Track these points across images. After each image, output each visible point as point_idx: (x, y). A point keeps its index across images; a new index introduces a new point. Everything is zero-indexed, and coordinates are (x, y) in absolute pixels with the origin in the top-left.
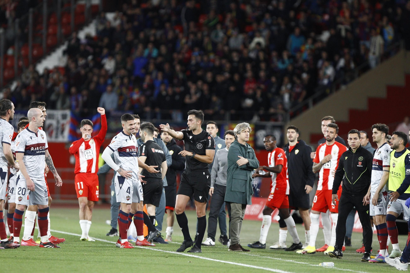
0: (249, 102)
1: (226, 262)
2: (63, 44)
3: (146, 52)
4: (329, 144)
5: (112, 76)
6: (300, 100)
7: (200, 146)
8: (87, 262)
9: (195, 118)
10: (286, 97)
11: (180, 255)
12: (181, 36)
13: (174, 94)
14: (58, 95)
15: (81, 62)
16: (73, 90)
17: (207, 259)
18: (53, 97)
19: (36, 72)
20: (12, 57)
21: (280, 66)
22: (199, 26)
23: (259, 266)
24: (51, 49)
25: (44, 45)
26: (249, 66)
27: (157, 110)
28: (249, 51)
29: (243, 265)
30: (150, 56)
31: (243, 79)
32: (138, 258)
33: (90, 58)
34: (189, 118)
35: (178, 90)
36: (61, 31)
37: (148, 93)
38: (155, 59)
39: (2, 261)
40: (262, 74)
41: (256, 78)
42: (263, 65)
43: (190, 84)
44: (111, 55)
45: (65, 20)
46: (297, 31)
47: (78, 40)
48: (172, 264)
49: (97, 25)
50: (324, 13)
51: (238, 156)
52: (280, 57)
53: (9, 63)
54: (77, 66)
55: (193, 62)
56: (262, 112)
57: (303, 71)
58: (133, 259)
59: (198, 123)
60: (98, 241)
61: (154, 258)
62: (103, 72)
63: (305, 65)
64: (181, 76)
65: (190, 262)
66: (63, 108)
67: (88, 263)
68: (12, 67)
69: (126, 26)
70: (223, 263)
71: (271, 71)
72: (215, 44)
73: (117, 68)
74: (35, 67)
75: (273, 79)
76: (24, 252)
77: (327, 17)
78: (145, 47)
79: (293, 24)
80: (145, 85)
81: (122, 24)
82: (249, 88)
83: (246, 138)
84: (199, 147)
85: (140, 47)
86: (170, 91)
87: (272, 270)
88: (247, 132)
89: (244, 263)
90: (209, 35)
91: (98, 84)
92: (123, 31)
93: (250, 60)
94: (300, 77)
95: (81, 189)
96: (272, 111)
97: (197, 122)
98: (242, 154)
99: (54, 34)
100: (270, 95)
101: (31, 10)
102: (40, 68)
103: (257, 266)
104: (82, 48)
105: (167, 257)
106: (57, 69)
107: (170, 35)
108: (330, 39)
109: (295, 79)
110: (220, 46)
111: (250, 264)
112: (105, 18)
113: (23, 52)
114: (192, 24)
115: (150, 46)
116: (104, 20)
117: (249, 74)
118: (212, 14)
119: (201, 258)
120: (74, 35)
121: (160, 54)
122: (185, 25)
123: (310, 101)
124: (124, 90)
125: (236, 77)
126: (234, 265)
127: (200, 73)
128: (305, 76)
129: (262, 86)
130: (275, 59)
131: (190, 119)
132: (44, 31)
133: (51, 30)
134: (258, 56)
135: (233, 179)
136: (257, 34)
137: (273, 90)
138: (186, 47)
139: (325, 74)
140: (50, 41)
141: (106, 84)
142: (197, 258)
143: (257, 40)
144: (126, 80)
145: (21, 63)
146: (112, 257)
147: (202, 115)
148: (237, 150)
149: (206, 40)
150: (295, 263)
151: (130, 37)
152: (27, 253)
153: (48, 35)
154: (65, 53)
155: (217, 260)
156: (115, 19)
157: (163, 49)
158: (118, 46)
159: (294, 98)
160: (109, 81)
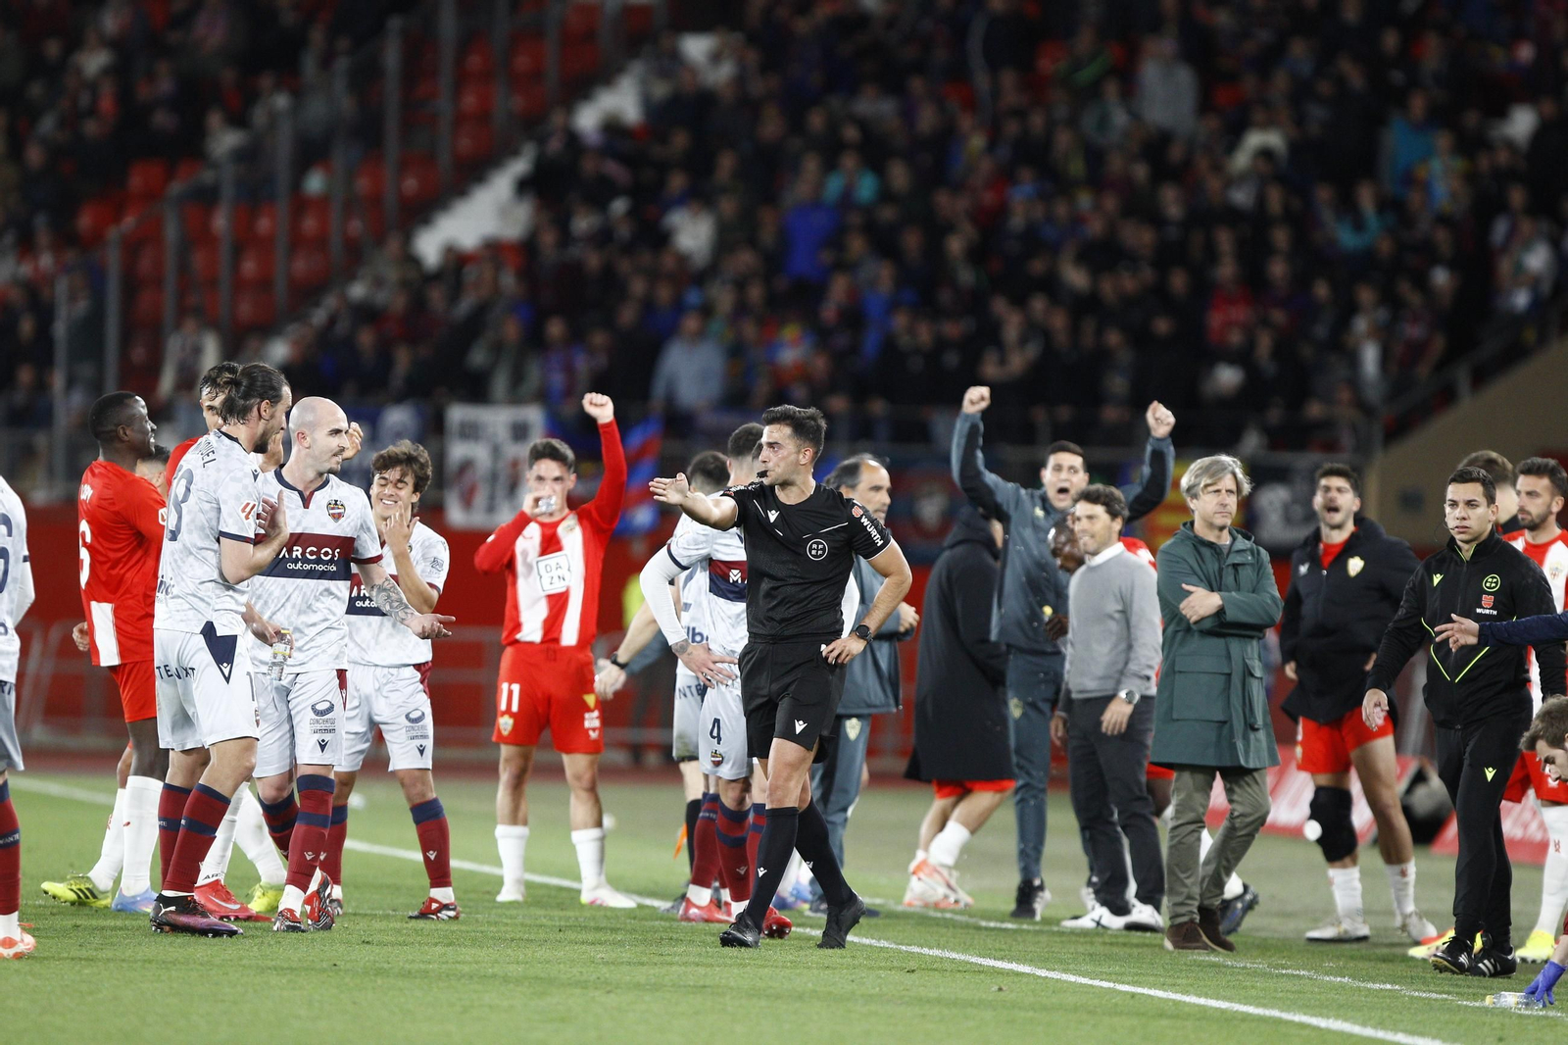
0: (1228, 377)
1: (1139, 990)
2: (515, 152)
3: (834, 186)
4: (1533, 538)
5: (701, 277)
6: (1423, 371)
7: (818, 550)
8: (609, 988)
9: (789, 437)
10: (1370, 357)
11: (961, 962)
12: (966, 122)
13: (941, 344)
14: (498, 348)
15: (583, 223)
16: (555, 329)
17: (1065, 977)
18: (478, 357)
19: (412, 260)
20: (322, 203)
21: (1347, 239)
22: (1035, 86)
23: (1265, 1006)
24: (469, 174)
25: (445, 159)
26: (1225, 240)
27: (878, 407)
28: (1230, 182)
29: (1202, 1001)
30: (846, 200)
31: (1204, 290)
32: (800, 974)
33: (619, 206)
34: (769, 436)
35: (952, 329)
36: (507, 103)
37: (842, 341)
38: (868, 211)
39: (284, 981)
40: (1278, 269)
41: (1254, 282)
42: (1281, 237)
43: (1000, 306)
44: (700, 196)
45: (522, 62)
46: (1418, 104)
47: (573, 139)
48: (932, 995)
49: (644, 83)
50: (1518, 35)
51: (1184, 586)
52: (1347, 205)
53: (310, 224)
54: (565, 237)
55: (1017, 221)
56: (1275, 415)
57: (1433, 258)
58: (784, 977)
59: (801, 456)
60: (648, 907)
61: (863, 975)
62: (668, 262)
63: (1442, 238)
64: (966, 276)
65: (1000, 989)
66: (515, 399)
67: (609, 992)
68: (320, 242)
69: (758, 87)
70: (1127, 993)
71: (1312, 258)
72: (1095, 157)
73: (723, 244)
74: (408, 238)
75: (1322, 290)
76: (368, 947)
77: (1526, 53)
78: (830, 165)
79: (1397, 77)
80: (829, 311)
81: (740, 80)
82: (1228, 322)
83: (1217, 515)
84: (814, 552)
85: (811, 165)
86: (925, 334)
87: (1314, 1021)
88: (1224, 491)
89: (1206, 996)
90: (1073, 122)
91: (648, 306)
92: (748, 106)
93: (1232, 216)
94: (1421, 282)
95: (508, 711)
96: (1315, 410)
97: (799, 452)
98: (1200, 573)
99: (483, 116)
100: (1307, 351)
101: (395, 23)
102: (430, 246)
103: (1258, 1005)
104: (589, 166)
105: (913, 971)
106: (494, 249)
107: (927, 119)
108: (1540, 136)
109: (1405, 289)
110: (1116, 164)
111: (1230, 999)
112: (676, 56)
113: (363, 184)
114: (1009, 79)
115: (849, 161)
116: (671, 63)
117: (1226, 270)
118: (1084, 40)
119: (1043, 975)
120: (557, 119)
121: (886, 195)
122: (982, 81)
123: (1462, 376)
124: (750, 330)
125: (1178, 281)
126: (1168, 1000)
127: (1038, 266)
128: (1441, 277)
129: (1278, 316)
130: (1327, 216)
131: (771, 441)
132: (444, 105)
133: (470, 101)
134: (1261, 200)
135: (1177, 676)
136: (1259, 115)
137: (1321, 331)
138: (986, 166)
139: (1519, 268)
140: (465, 144)
141: (679, 308)
142: (1028, 974)
143: (1255, 140)
144: (755, 293)
145: (356, 226)
146: (701, 970)
147: (819, 427)
148: (1178, 562)
149: (1063, 139)
150: (1405, 995)
151: (771, 126)
152: (379, 954)
153: (460, 119)
154: (523, 186)
155: (1105, 984)
156: (716, 58)
157: (899, 175)
158: (726, 164)
159: (1399, 361)
160: (693, 297)
